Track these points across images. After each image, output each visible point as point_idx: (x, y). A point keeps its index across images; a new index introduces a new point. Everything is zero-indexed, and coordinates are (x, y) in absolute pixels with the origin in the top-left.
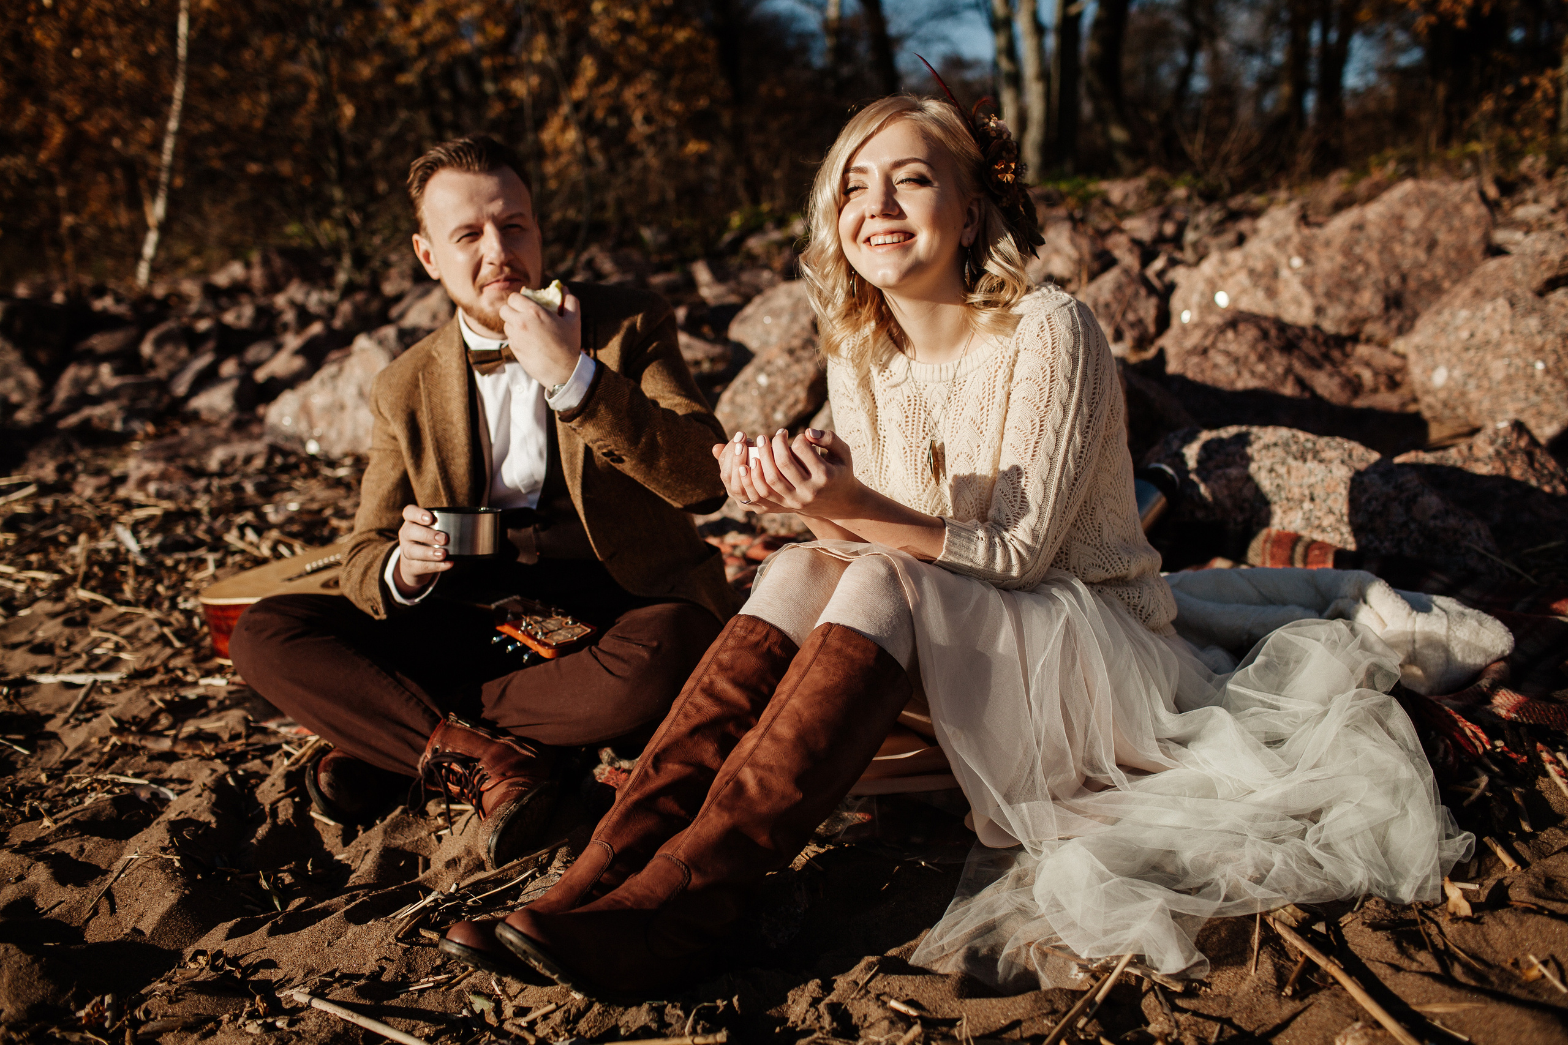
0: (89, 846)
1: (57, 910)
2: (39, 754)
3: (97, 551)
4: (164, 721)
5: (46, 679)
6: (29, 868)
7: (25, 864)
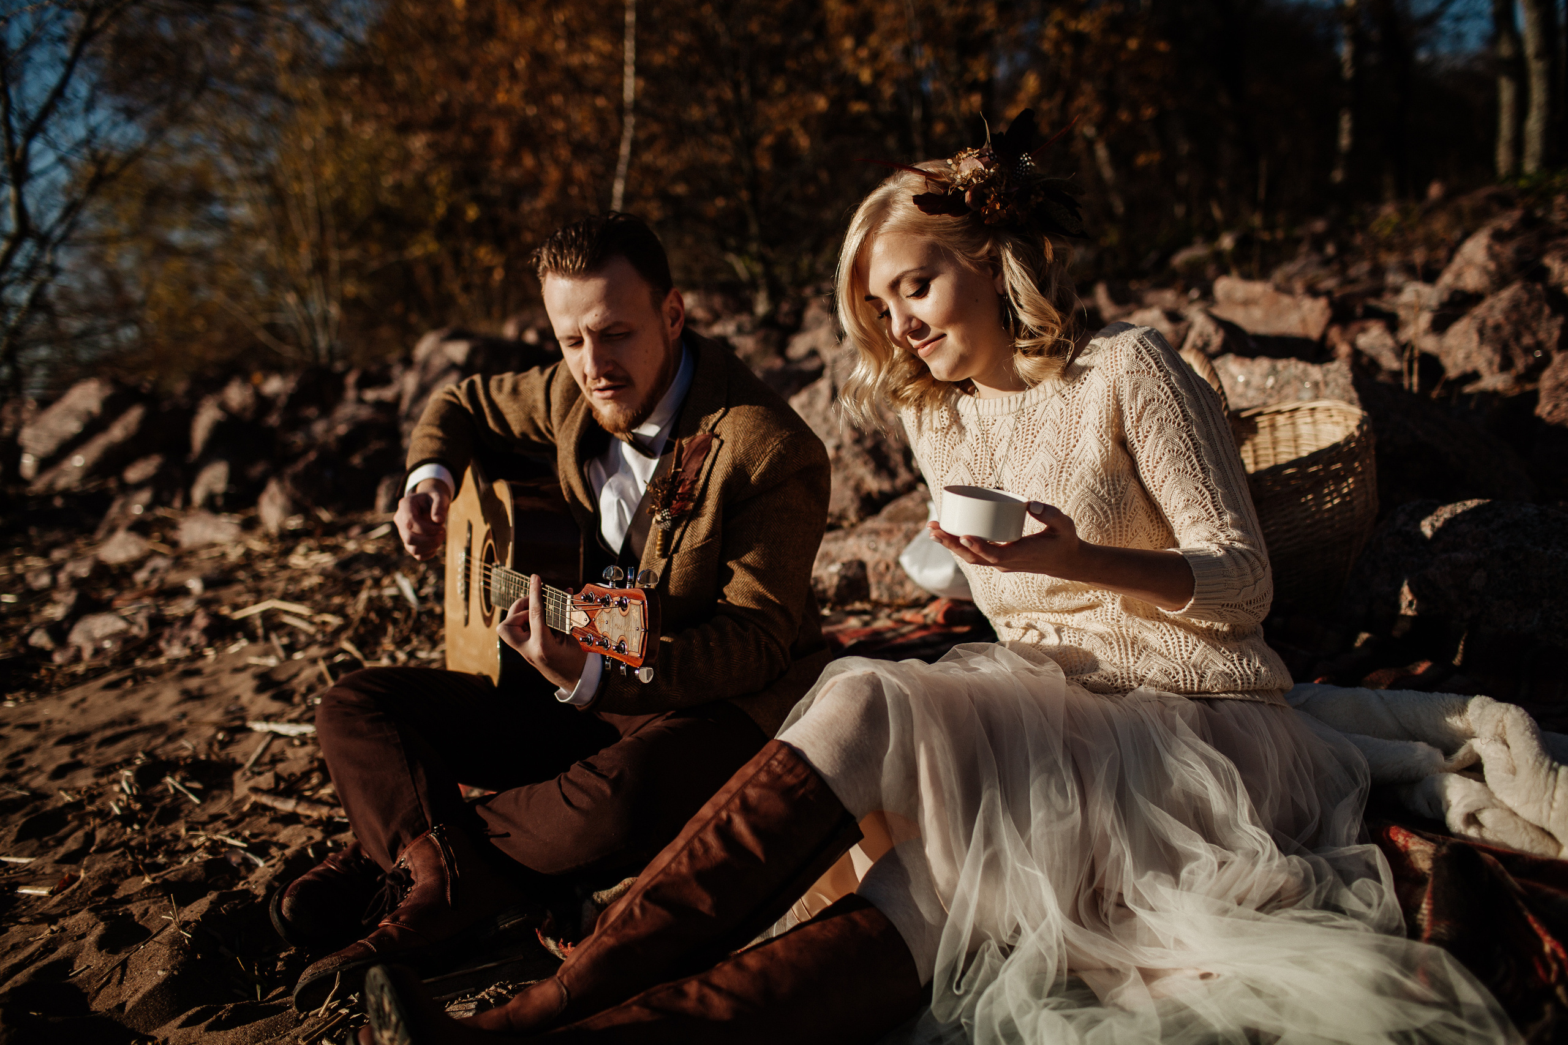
0: (151, 911)
1: (81, 975)
2: (205, 805)
3: (380, 597)
4: (315, 781)
5: (259, 727)
6: (93, 927)
7: (91, 923)
